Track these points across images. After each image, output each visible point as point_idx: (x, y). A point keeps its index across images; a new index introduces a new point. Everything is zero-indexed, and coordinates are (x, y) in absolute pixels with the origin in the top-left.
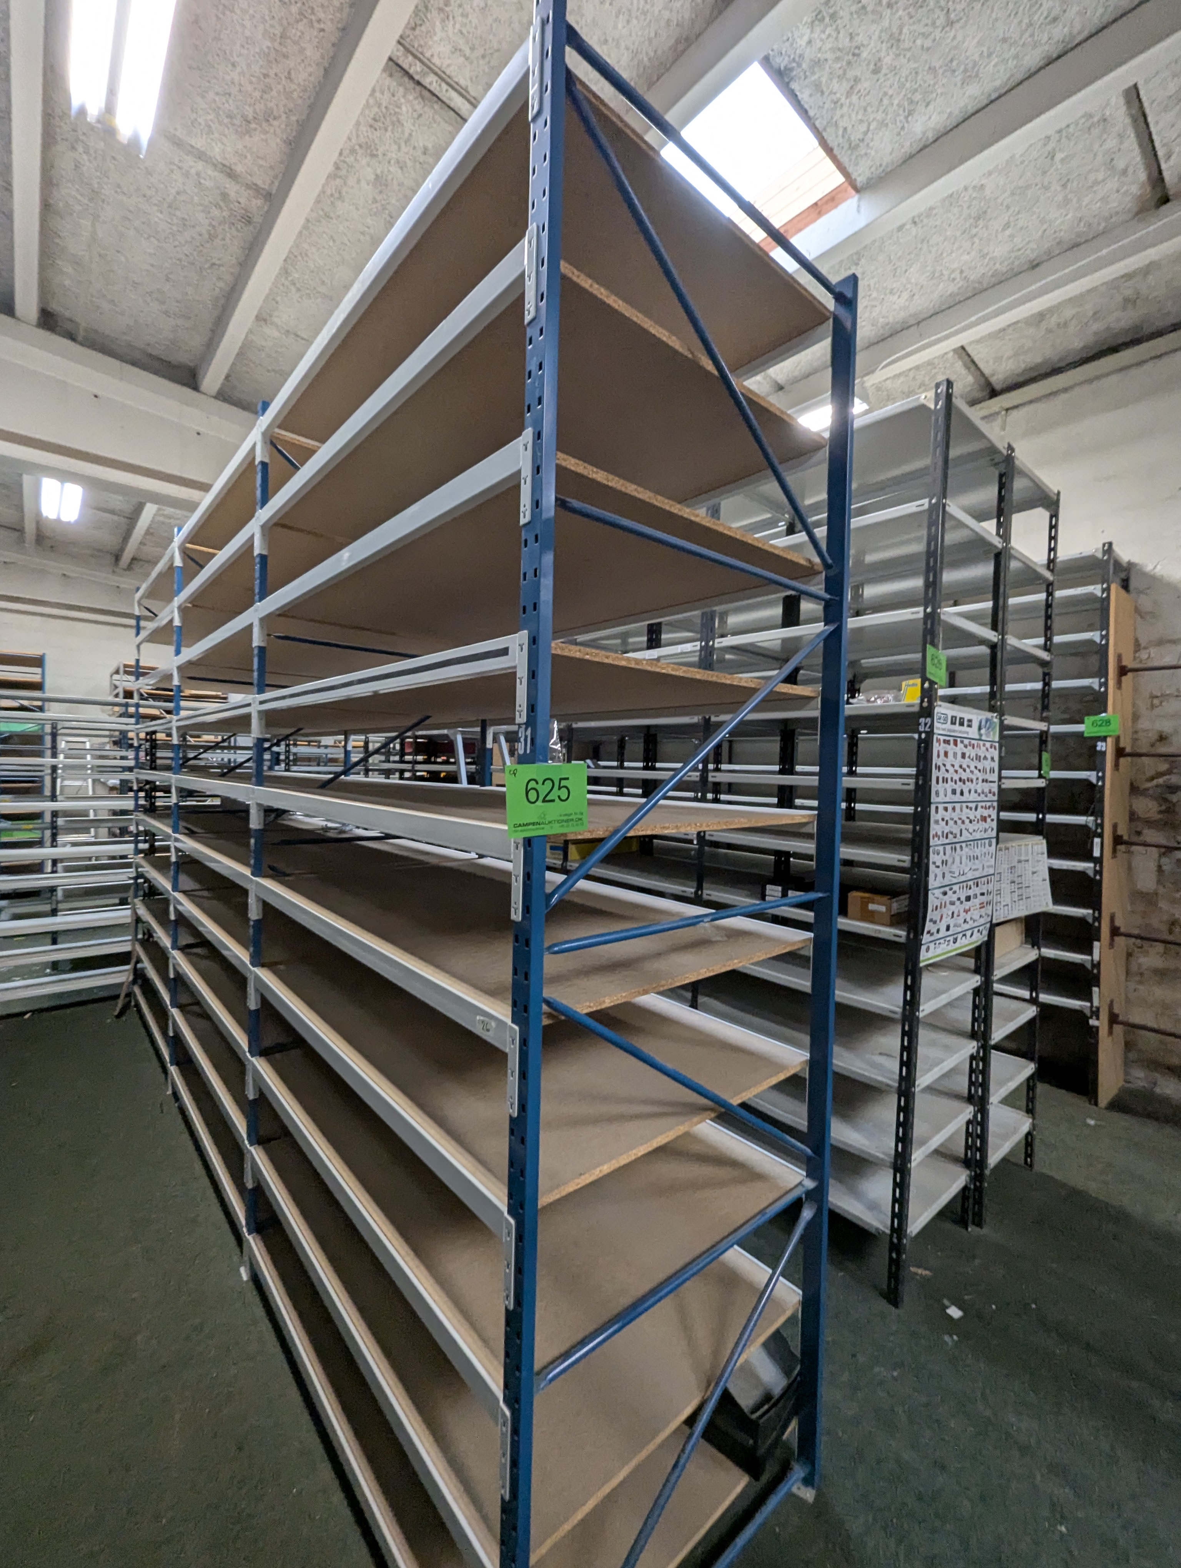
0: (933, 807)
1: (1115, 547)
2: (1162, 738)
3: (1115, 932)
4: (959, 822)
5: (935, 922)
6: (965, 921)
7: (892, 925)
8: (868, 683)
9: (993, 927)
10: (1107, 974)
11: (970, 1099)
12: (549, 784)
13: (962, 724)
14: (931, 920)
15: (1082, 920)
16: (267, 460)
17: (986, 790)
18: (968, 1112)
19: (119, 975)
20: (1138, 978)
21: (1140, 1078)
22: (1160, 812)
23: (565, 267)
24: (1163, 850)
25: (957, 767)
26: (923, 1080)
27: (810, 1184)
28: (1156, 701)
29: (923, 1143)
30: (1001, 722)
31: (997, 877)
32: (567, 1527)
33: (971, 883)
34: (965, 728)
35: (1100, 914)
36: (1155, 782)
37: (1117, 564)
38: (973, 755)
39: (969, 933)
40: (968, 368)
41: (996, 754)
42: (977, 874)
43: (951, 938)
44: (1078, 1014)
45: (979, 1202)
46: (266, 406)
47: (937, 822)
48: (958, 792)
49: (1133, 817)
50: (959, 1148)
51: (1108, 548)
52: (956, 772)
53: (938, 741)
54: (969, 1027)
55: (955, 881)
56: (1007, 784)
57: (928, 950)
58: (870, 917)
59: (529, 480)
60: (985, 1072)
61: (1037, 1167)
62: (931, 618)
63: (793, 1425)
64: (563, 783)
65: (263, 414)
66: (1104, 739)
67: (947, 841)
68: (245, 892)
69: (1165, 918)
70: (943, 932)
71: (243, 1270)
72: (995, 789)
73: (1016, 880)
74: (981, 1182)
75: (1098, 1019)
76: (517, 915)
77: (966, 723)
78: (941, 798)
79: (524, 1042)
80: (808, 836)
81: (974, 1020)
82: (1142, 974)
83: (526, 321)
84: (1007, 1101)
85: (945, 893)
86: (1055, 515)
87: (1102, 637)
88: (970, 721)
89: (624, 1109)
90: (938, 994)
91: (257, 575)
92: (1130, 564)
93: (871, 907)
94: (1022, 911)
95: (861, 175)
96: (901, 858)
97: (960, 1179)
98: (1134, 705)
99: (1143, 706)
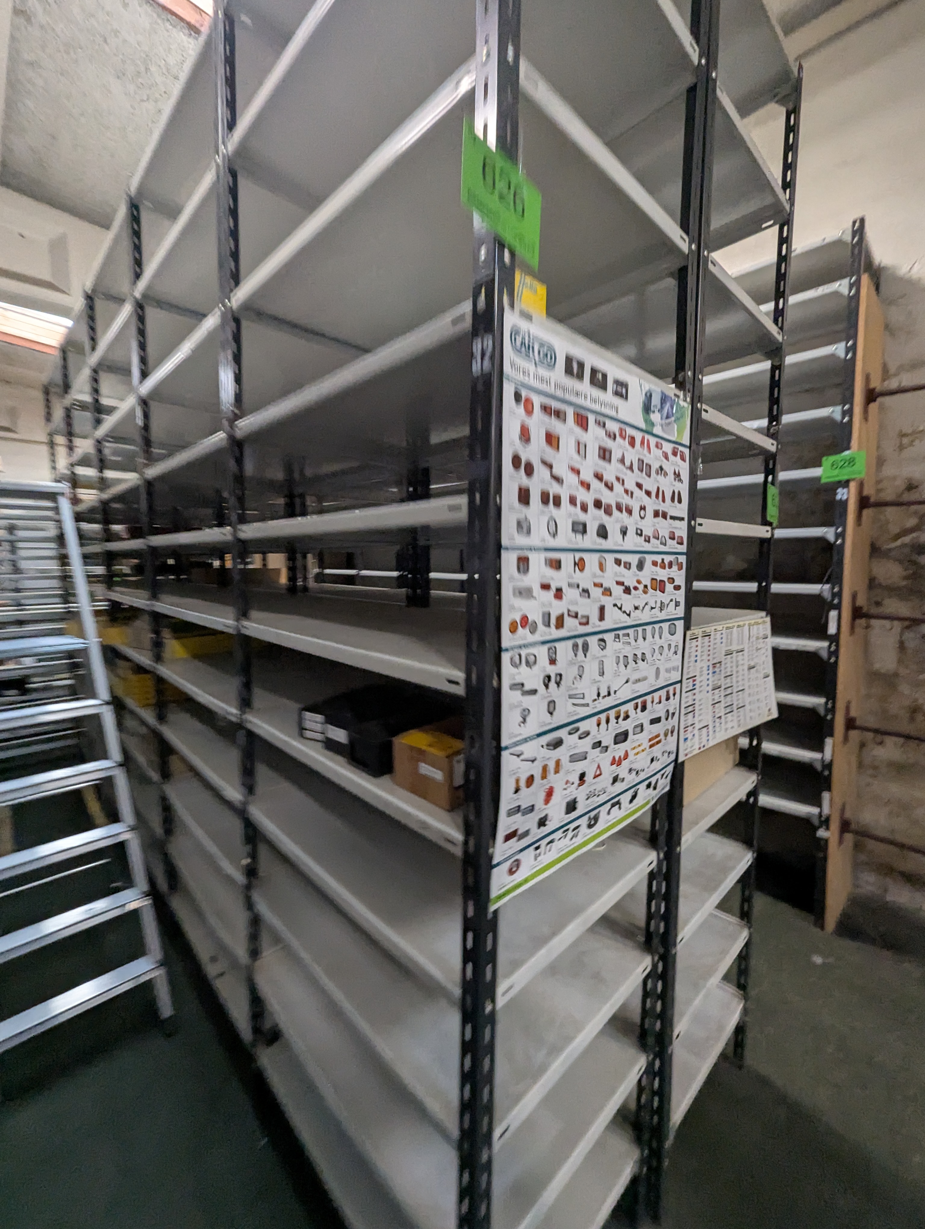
1: (866, 232)
2: (911, 487)
4: (595, 591)
5: (527, 811)
6: (615, 780)
9: (680, 768)
10: (838, 775)
13: (597, 384)
14: (515, 811)
15: (811, 711)
17: (664, 533)
20: (870, 772)
21: (870, 883)
22: (906, 578)
24: (907, 623)
25: (586, 476)
28: (905, 441)
30: (696, 413)
33: (630, 706)
34: (607, 396)
35: (834, 703)
36: (899, 543)
38: (630, 458)
39: (625, 798)
41: (684, 469)
42: (643, 688)
43: (581, 823)
44: (805, 822)
47: (524, 591)
48: (593, 529)
49: (872, 583)
51: (860, 230)
52: (584, 484)
53: (522, 400)
55: (584, 711)
56: (711, 527)
57: (513, 868)
58: (422, 787)
66: (845, 485)
67: (562, 633)
69: (907, 703)
70: (556, 820)
72: (683, 534)
73: (723, 682)
75: (828, 828)
77: (608, 385)
82: (875, 768)
85: (557, 744)
86: (793, 111)
87: (849, 353)
93: (423, 768)
94: (732, 728)
98: (878, 447)
99: (889, 447)
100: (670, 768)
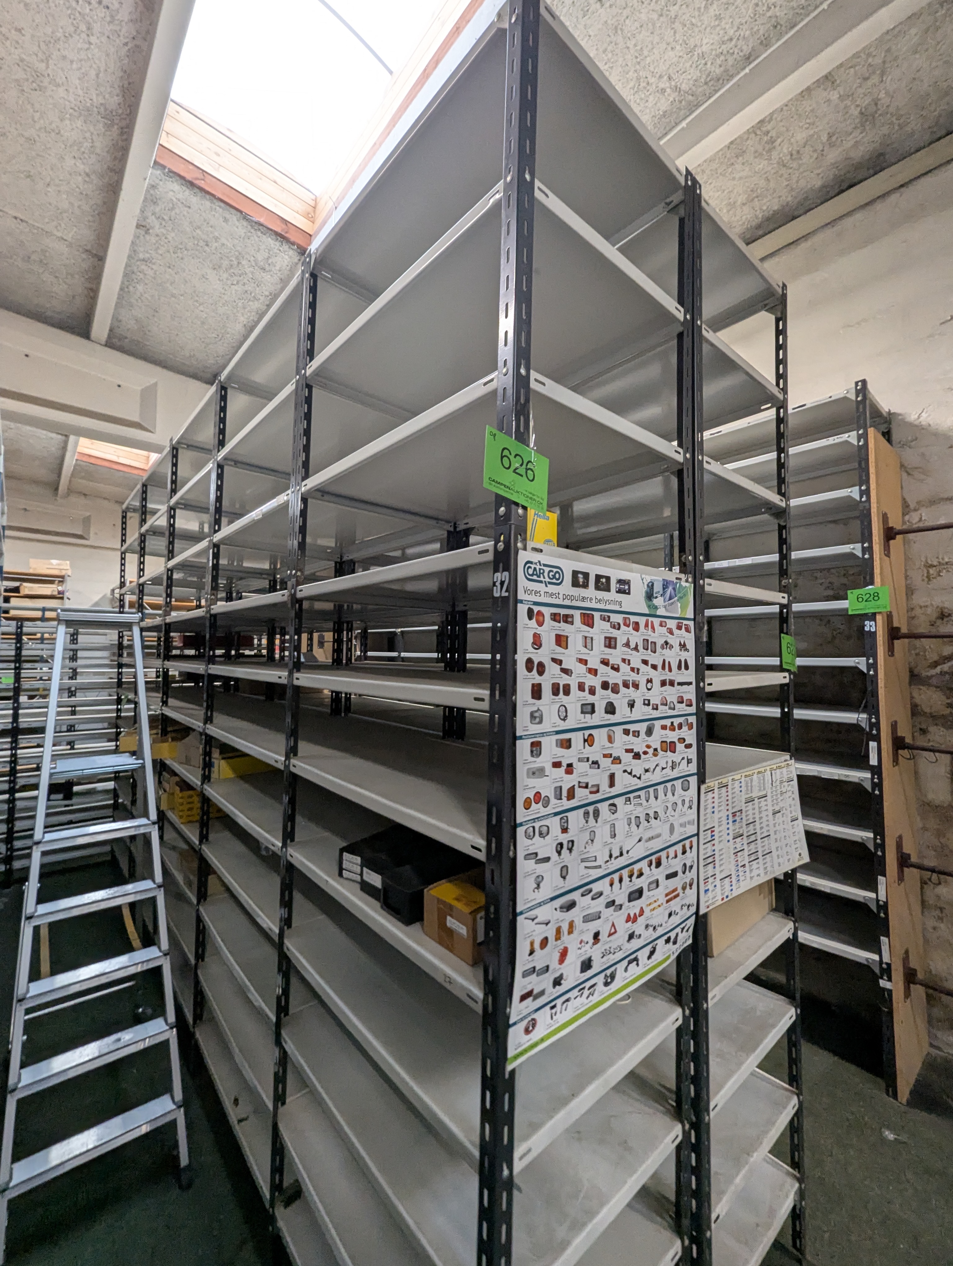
0: (523, 745)
1: (870, 387)
2: (943, 615)
3: (904, 861)
4: (605, 762)
5: (543, 972)
6: (631, 937)
9: (702, 920)
10: (897, 920)
14: (530, 972)
15: (860, 846)
17: (671, 699)
20: (936, 914)
22: (949, 706)
25: (593, 664)
28: (932, 571)
30: (700, 590)
31: (705, 836)
33: (642, 864)
34: (611, 595)
35: (883, 838)
37: (875, 410)
38: (635, 641)
39: (643, 955)
41: (689, 636)
42: (656, 845)
43: (598, 980)
47: (537, 772)
48: (600, 708)
49: (915, 711)
51: (862, 388)
52: (591, 671)
53: (534, 614)
55: (597, 873)
56: (717, 683)
57: (530, 1027)
58: (446, 942)
66: (872, 617)
67: (569, 804)
70: (572, 979)
72: (692, 696)
73: (744, 830)
75: (890, 979)
77: (613, 586)
78: (549, 725)
85: (571, 905)
86: (782, 319)
87: (862, 494)
92: (889, 413)
93: (450, 922)
94: (759, 876)
100: (692, 920)
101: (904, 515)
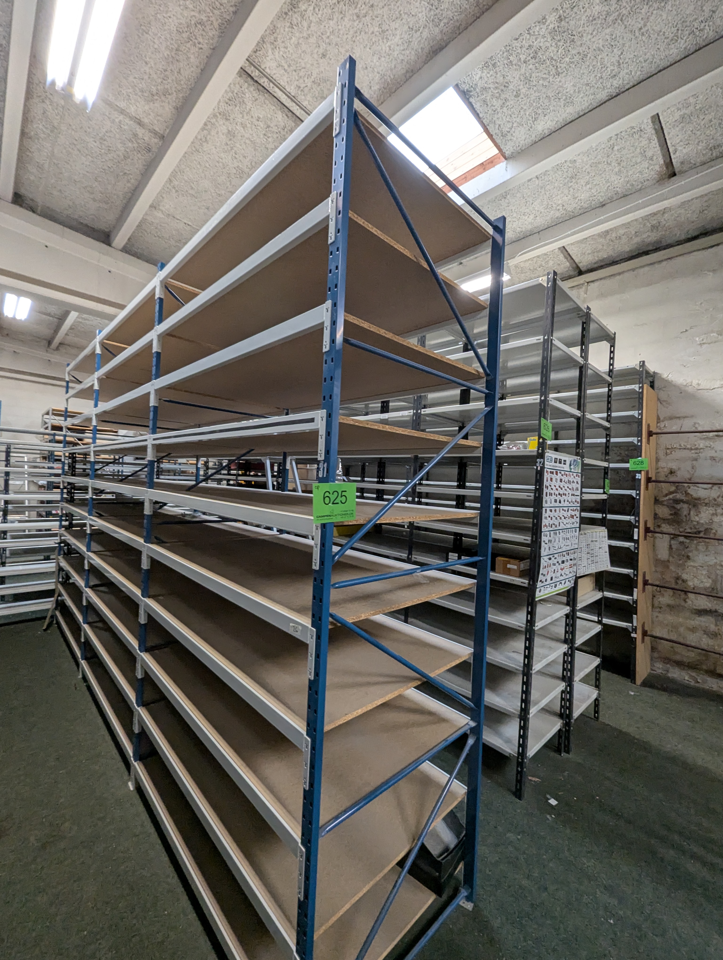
0: (544, 509)
1: (646, 364)
2: (672, 472)
3: (646, 583)
4: (558, 518)
5: (544, 575)
6: (561, 575)
7: (521, 576)
8: (508, 436)
9: (577, 578)
10: (640, 607)
11: (563, 678)
12: (336, 494)
13: (560, 463)
14: (542, 574)
15: (627, 576)
16: (162, 297)
17: (574, 500)
18: (562, 686)
19: (47, 604)
20: (658, 610)
21: (660, 668)
22: (671, 514)
23: (351, 214)
24: (672, 536)
25: (557, 487)
26: (537, 666)
27: (473, 724)
28: (668, 451)
29: (536, 704)
30: (582, 461)
31: (579, 550)
32: (334, 919)
33: (565, 553)
34: (562, 465)
35: (637, 572)
36: (667, 498)
37: (647, 372)
38: (566, 480)
39: (563, 582)
40: (567, 258)
41: (579, 480)
42: (568, 548)
43: (553, 585)
44: (625, 630)
45: (568, 738)
46: (163, 266)
47: (546, 518)
48: (558, 501)
49: (656, 516)
50: (557, 708)
51: (643, 364)
52: (557, 489)
53: (547, 472)
54: (563, 637)
55: (556, 552)
56: (586, 497)
57: (540, 591)
58: (508, 572)
59: (329, 328)
60: (572, 663)
61: (601, 719)
62: (544, 403)
63: (461, 866)
64: (344, 494)
65: (161, 270)
66: (640, 472)
67: (551, 529)
68: (139, 553)
69: (674, 575)
70: (549, 581)
71: (130, 784)
72: (579, 500)
73: (590, 552)
74: (569, 727)
75: (636, 633)
76: (316, 566)
77: (563, 462)
78: (549, 505)
79: (318, 637)
80: (475, 525)
81: (566, 632)
82: (660, 608)
83: (329, 243)
84: (584, 680)
85: (550, 559)
86: (613, 346)
87: (639, 414)
88: (565, 461)
89: (368, 679)
90: (545, 617)
91: (154, 363)
92: (654, 373)
93: (509, 566)
94: (593, 570)
95: (508, 150)
96: (525, 538)
97: (557, 725)
98: (656, 453)
99: (661, 454)
100: (575, 577)
101: (658, 423)
